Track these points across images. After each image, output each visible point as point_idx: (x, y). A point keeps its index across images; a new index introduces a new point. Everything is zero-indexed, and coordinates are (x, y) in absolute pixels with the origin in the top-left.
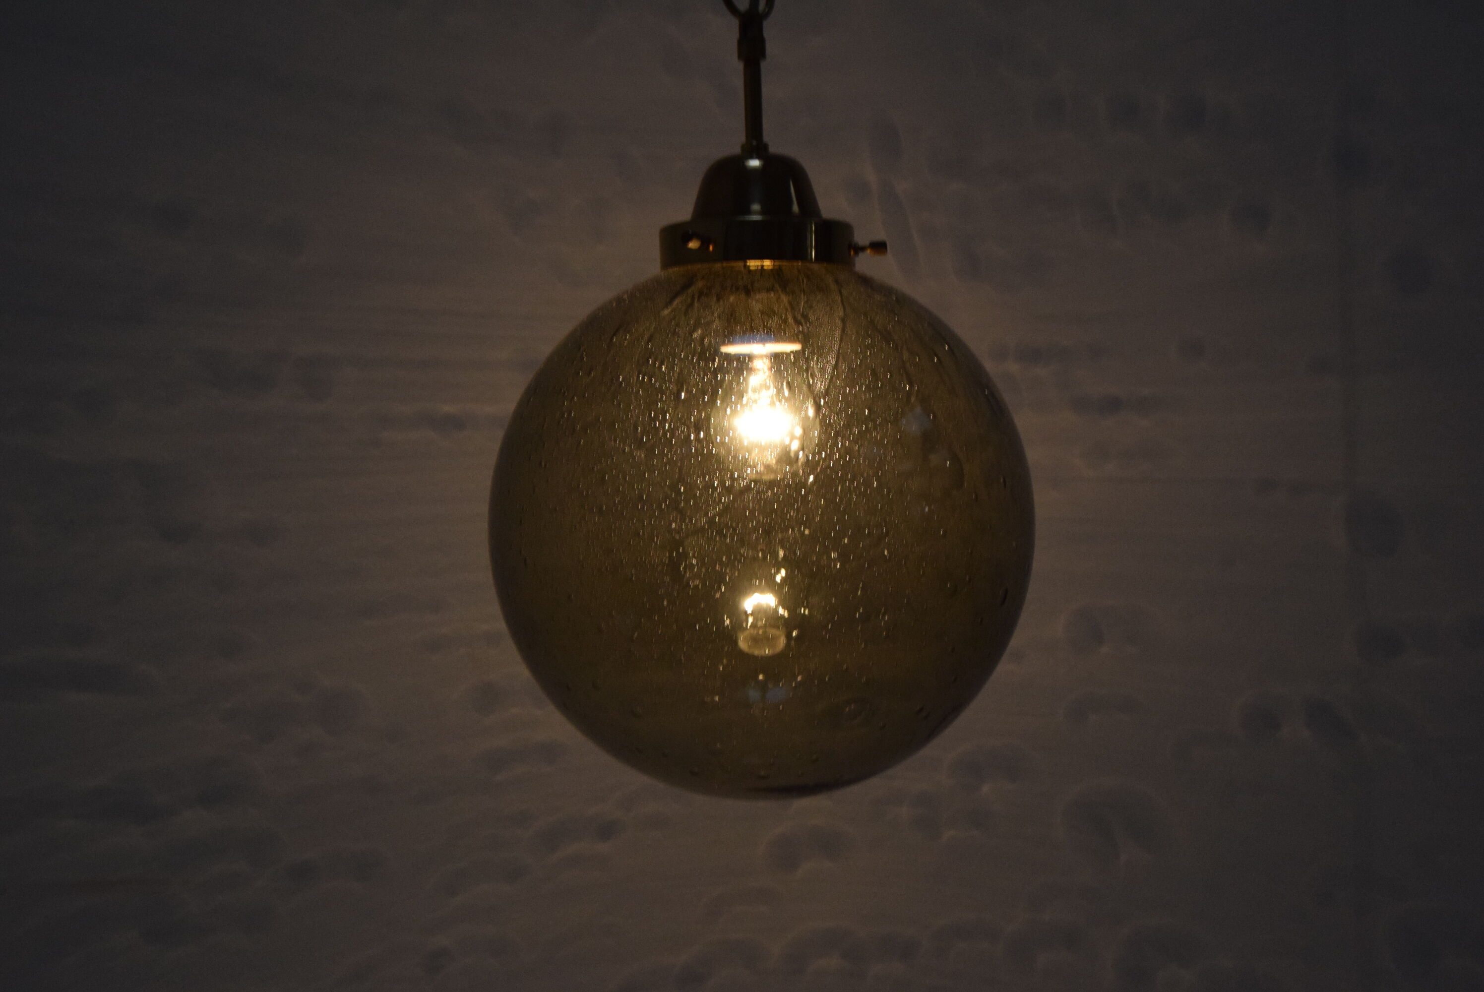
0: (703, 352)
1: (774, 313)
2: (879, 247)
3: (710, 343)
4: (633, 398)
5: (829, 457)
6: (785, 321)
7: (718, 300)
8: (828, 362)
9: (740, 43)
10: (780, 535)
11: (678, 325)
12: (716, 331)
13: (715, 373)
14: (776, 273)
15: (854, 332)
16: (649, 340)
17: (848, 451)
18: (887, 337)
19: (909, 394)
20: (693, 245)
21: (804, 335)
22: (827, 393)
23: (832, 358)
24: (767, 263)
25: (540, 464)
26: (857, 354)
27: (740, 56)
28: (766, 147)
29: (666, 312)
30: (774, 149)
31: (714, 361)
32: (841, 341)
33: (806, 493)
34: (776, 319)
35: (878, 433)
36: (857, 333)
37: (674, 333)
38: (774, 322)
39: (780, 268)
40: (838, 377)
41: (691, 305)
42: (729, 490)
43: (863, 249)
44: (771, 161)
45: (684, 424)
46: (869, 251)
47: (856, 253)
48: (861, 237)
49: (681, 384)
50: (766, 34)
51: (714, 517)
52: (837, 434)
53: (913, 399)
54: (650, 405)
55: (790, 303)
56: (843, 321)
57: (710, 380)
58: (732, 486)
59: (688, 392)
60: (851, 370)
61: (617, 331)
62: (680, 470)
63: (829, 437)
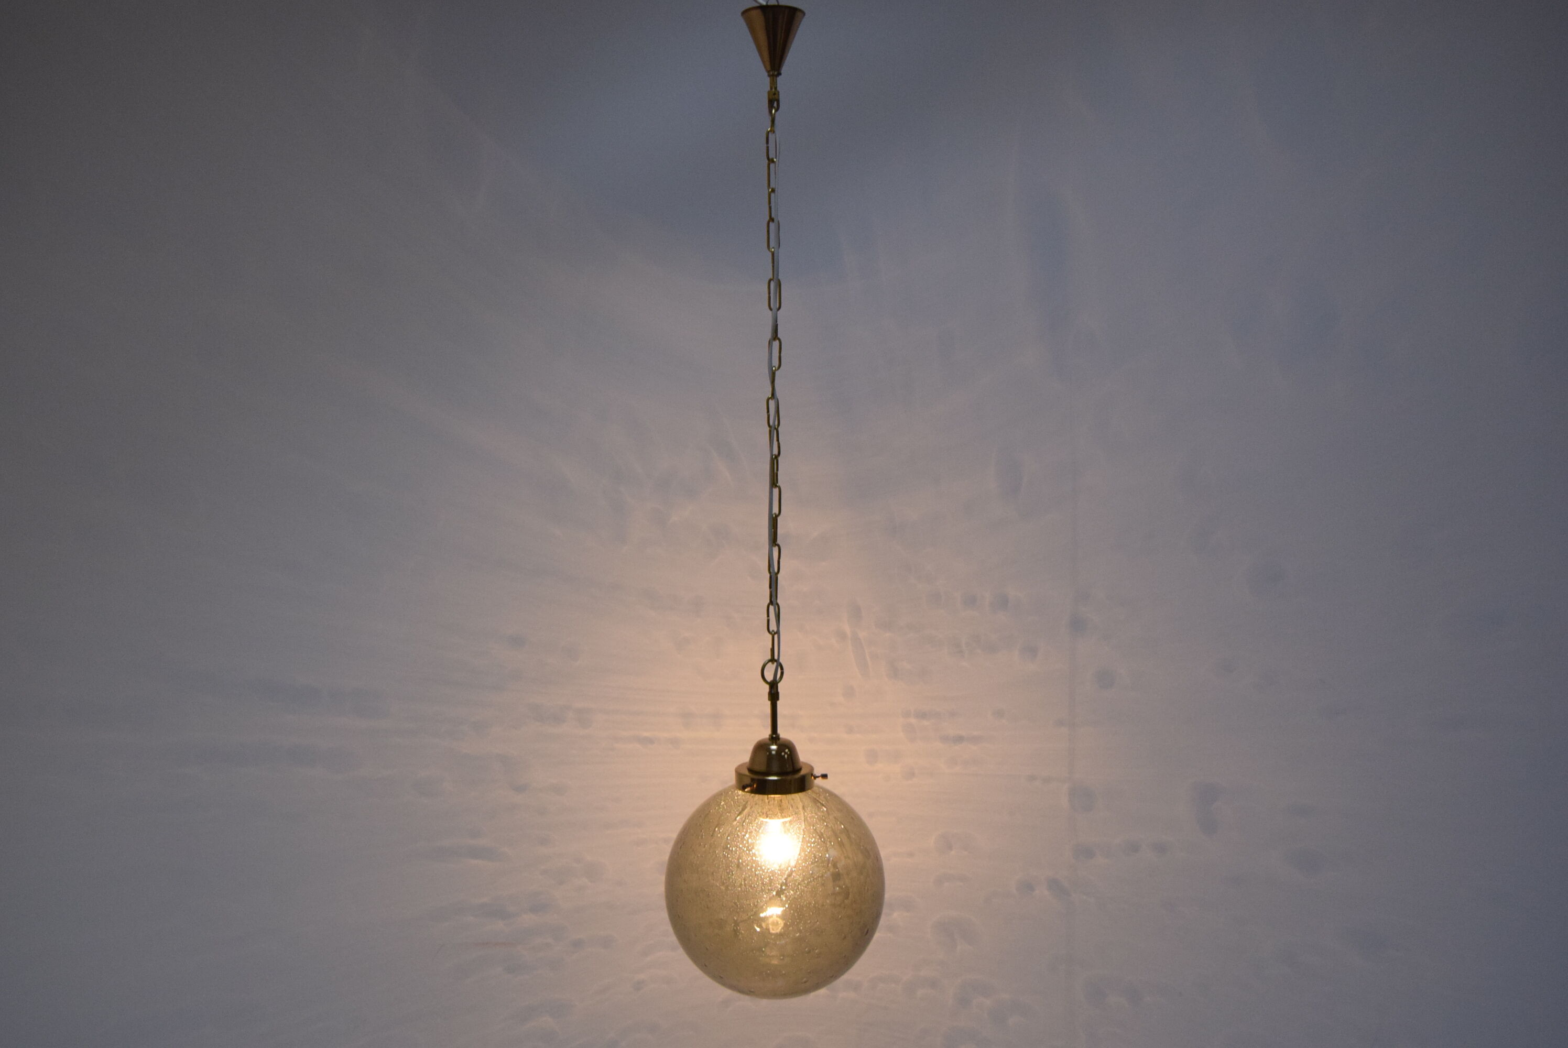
2: (825, 776)
9: (769, 694)
27: (769, 700)
28: (778, 738)
30: (782, 739)
43: (818, 777)
44: (782, 745)
46: (821, 777)
47: (815, 780)
48: (817, 772)
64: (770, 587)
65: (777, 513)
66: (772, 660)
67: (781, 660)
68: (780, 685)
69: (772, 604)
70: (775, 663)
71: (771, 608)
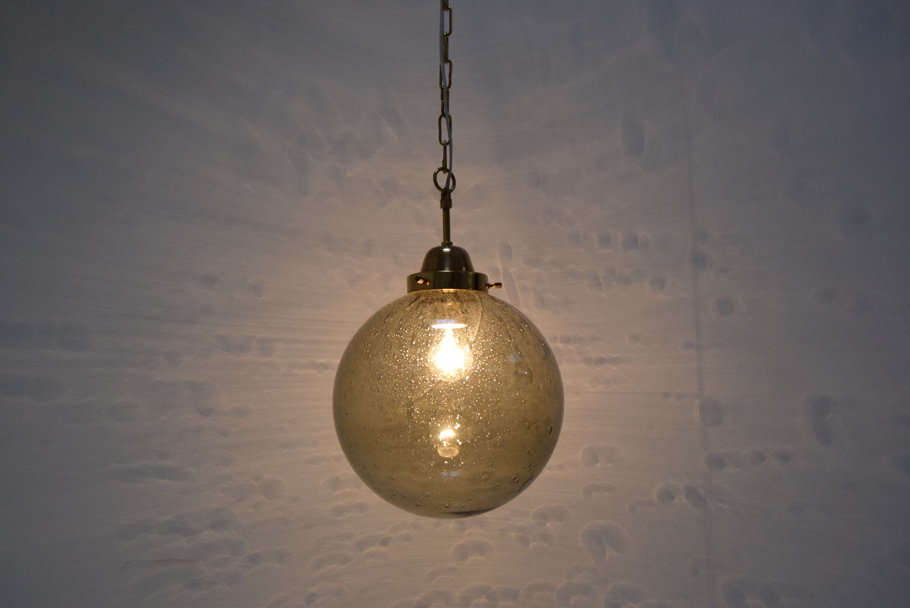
0: (423, 325)
1: (453, 309)
2: (499, 285)
3: (426, 321)
4: (393, 344)
5: (476, 368)
6: (458, 312)
7: (430, 304)
8: (475, 329)
9: (441, 201)
10: (454, 401)
11: (412, 314)
12: (429, 316)
13: (428, 333)
14: (455, 294)
15: (487, 317)
16: (400, 321)
17: (483, 366)
18: (500, 319)
19: (510, 343)
20: (420, 282)
21: (466, 318)
22: (475, 342)
23: (477, 328)
24: (452, 290)
25: (354, 372)
26: (488, 326)
27: (442, 206)
28: (451, 243)
29: (408, 309)
30: (455, 244)
31: (427, 329)
32: (481, 321)
33: (466, 384)
34: (454, 311)
35: (496, 359)
36: (488, 317)
37: (411, 317)
38: (453, 313)
39: (456, 292)
40: (479, 335)
41: (419, 305)
42: (433, 382)
43: (492, 286)
44: (455, 250)
45: (414, 354)
46: (494, 287)
47: (489, 288)
48: (491, 281)
49: (413, 337)
50: (452, 198)
51: (427, 393)
52: (479, 358)
53: (511, 345)
54: (401, 346)
55: (460, 305)
56: (482, 312)
57: (426, 336)
58: (434, 380)
59: (417, 341)
60: (485, 333)
61: (388, 316)
62: (412, 373)
63: (475, 360)
64: (442, 98)
65: (448, 32)
66: (444, 169)
67: (453, 172)
68: (452, 194)
69: (444, 116)
70: (447, 174)
71: (444, 120)
